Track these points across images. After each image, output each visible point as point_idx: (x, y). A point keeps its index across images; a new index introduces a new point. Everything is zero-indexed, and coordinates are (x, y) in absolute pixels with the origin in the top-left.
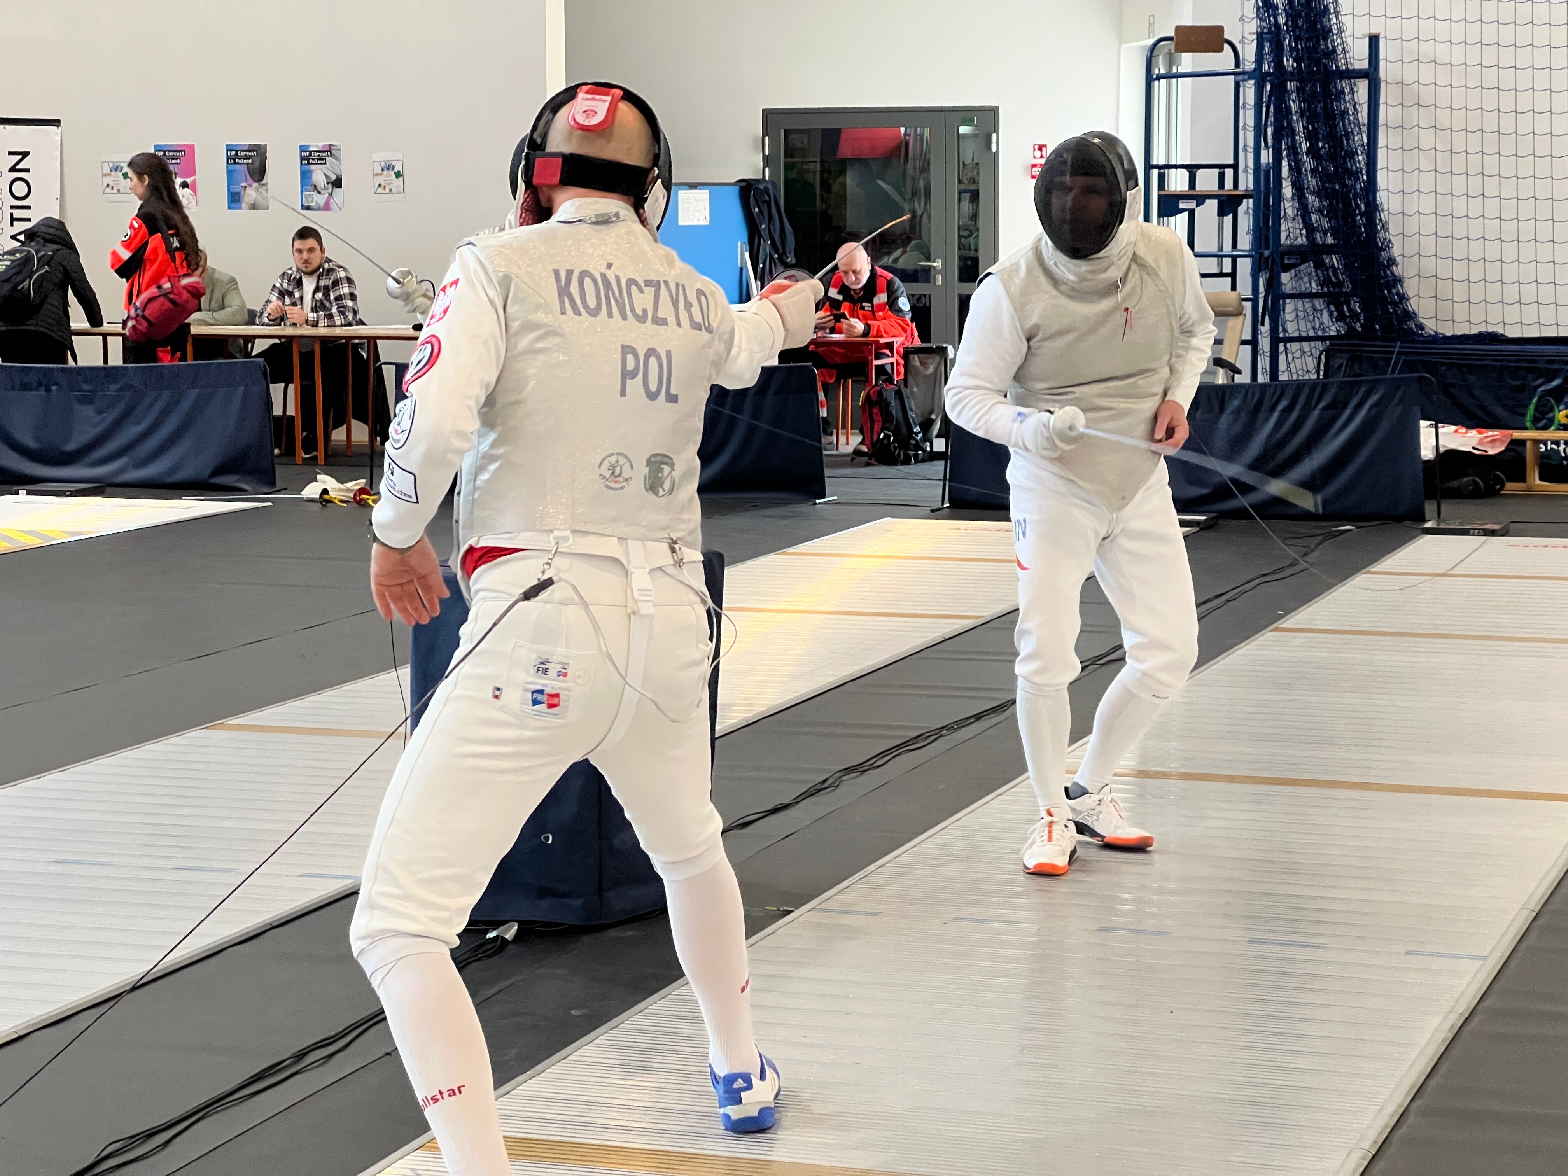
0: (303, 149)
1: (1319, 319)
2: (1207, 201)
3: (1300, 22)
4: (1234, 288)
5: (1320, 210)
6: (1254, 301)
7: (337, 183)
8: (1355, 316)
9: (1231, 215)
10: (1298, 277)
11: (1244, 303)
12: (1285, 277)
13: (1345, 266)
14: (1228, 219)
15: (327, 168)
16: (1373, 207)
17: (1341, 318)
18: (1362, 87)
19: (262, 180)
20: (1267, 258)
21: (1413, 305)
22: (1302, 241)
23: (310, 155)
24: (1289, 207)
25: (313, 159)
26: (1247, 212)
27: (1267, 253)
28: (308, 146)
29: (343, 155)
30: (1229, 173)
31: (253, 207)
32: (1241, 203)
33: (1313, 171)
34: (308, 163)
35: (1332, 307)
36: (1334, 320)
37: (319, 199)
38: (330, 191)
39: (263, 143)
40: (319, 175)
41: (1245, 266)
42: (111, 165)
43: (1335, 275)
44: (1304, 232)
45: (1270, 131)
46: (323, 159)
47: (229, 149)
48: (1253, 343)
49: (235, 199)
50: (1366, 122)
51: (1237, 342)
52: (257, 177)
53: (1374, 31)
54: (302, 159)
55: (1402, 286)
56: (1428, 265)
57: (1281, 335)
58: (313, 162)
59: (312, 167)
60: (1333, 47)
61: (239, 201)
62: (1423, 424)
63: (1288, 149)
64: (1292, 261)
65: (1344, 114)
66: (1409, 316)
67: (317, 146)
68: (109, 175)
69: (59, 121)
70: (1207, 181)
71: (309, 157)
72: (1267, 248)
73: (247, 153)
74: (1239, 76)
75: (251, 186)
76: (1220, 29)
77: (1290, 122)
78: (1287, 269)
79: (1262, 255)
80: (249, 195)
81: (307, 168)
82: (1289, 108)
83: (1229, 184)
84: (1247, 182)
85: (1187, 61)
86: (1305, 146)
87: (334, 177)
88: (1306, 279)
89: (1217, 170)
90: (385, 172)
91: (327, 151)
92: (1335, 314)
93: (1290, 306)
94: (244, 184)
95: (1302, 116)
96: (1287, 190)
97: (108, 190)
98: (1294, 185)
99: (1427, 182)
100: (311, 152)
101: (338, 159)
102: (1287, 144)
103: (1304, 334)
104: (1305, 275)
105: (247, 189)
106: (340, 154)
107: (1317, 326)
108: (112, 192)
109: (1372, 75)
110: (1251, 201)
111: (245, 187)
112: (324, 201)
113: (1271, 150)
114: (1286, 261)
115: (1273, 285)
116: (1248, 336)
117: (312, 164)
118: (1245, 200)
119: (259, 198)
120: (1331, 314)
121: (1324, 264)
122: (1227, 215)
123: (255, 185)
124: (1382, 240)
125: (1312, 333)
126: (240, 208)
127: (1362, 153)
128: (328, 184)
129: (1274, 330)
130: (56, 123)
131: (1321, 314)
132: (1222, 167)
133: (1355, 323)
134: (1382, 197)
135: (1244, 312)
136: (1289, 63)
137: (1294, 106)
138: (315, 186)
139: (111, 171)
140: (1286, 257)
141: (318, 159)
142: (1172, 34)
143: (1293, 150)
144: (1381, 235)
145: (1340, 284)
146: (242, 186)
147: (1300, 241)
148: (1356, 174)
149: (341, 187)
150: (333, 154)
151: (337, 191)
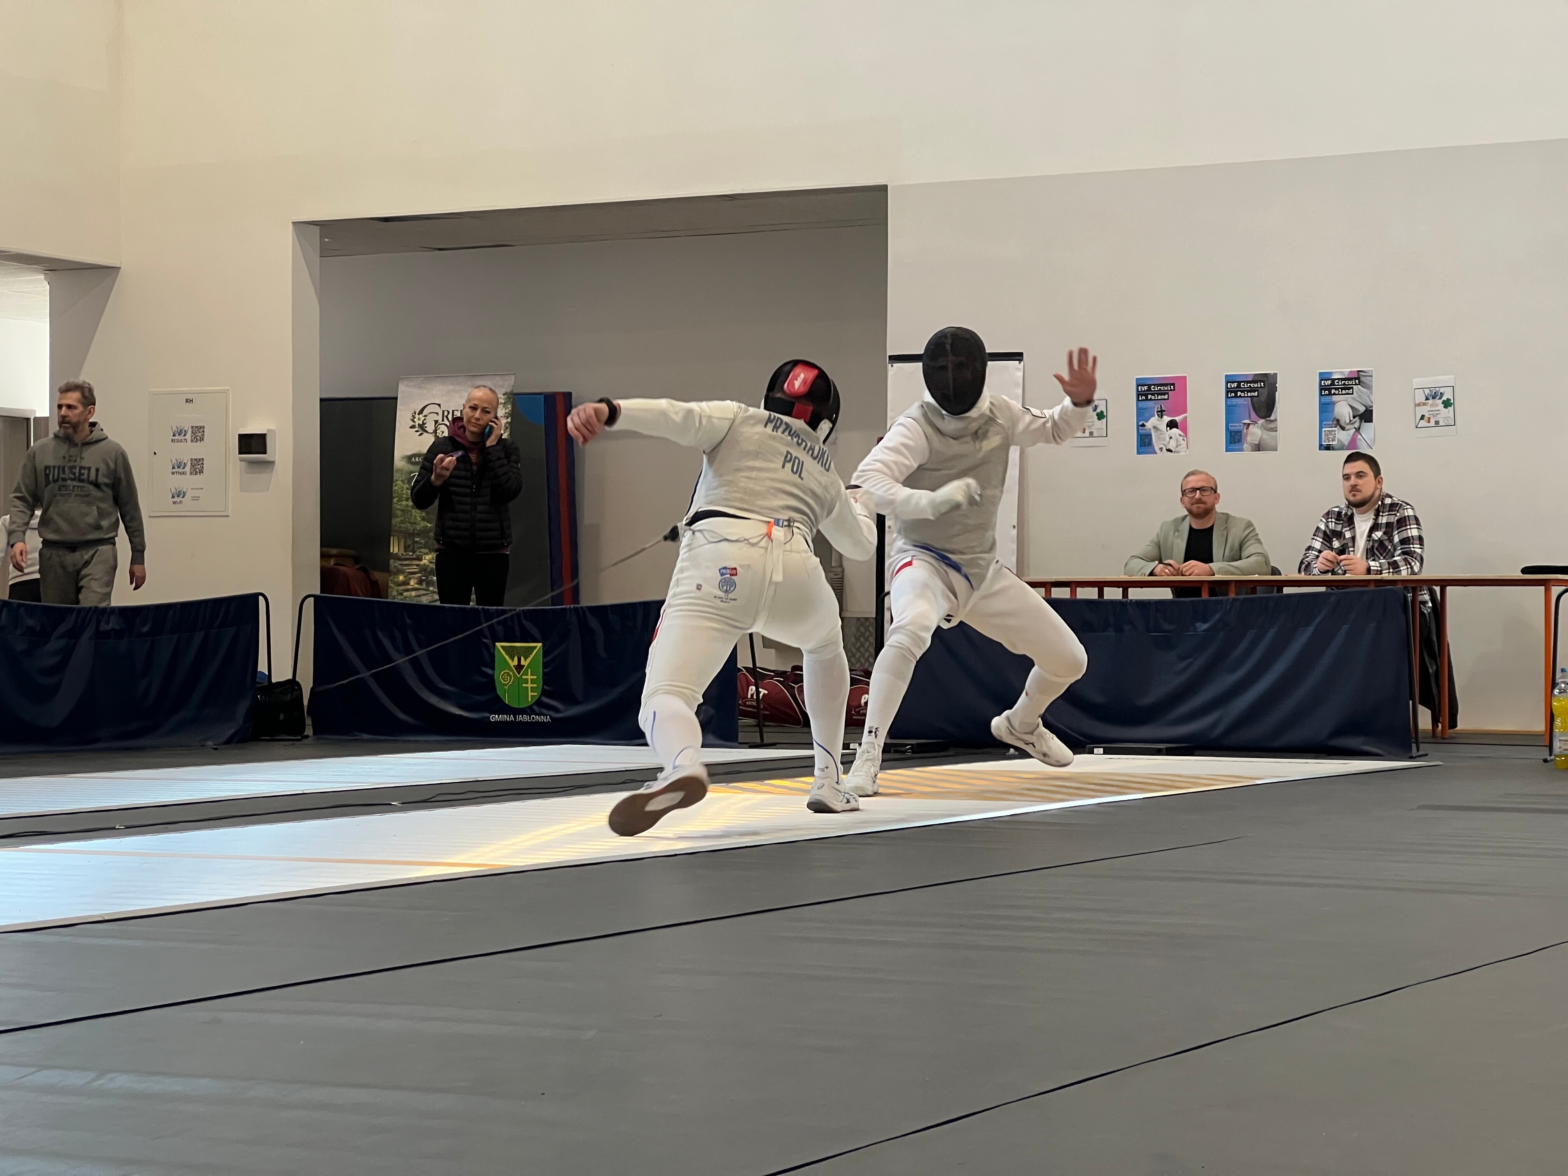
0: (1323, 377)
7: (1367, 416)
15: (1353, 399)
19: (1270, 416)
23: (1333, 384)
25: (1336, 389)
28: (1331, 373)
31: (1258, 448)
34: (1330, 394)
37: (1344, 436)
38: (1357, 425)
39: (1272, 372)
40: (1343, 408)
46: (1349, 389)
47: (1229, 380)
49: (1234, 439)
52: (1263, 414)
54: (1322, 388)
59: (1335, 398)
61: (1240, 441)
67: (1342, 373)
69: (1021, 354)
71: (1331, 387)
73: (1252, 385)
75: (1255, 423)
80: (1252, 434)
81: (1326, 399)
87: (1362, 409)
90: (1430, 401)
91: (1355, 379)
94: (1247, 421)
100: (1333, 380)
101: (1368, 387)
105: (1251, 426)
106: (1372, 382)
111: (1249, 424)
112: (1349, 438)
119: (1265, 436)
123: (1261, 421)
126: (1242, 450)
128: (1354, 417)
130: (1017, 356)
138: (1338, 421)
141: (1342, 389)
146: (1245, 424)
149: (1371, 421)
150: (1363, 382)
151: (1366, 426)
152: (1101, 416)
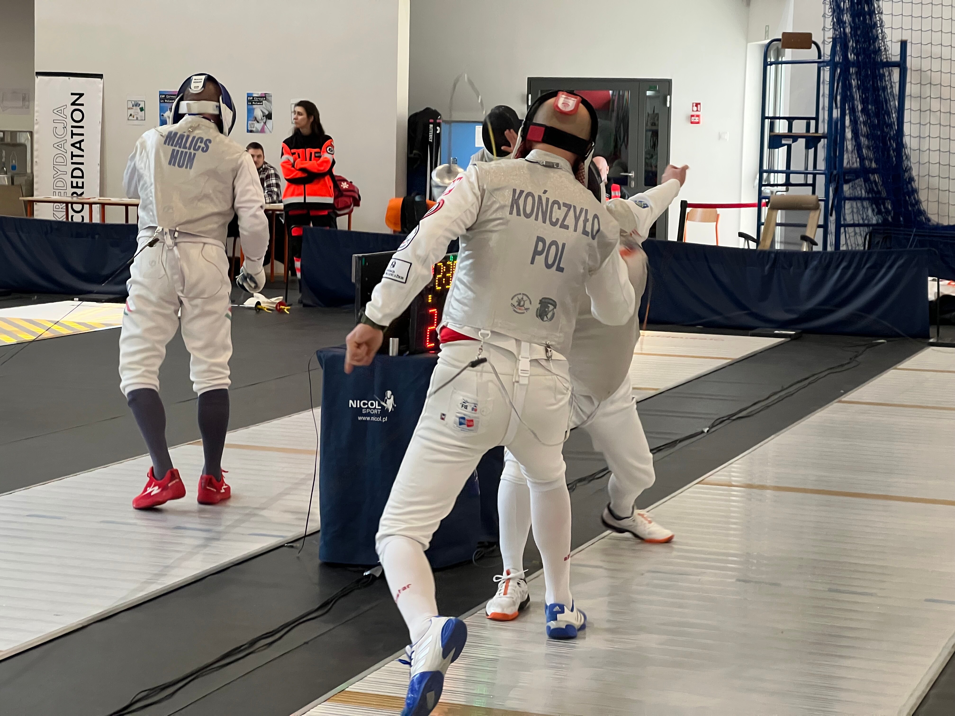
0: (249, 95)
1: (866, 213)
2: (800, 140)
3: (859, 32)
4: (814, 192)
5: (868, 147)
6: (826, 201)
7: (269, 116)
8: (888, 212)
9: (813, 149)
10: (854, 188)
11: (820, 202)
12: (846, 187)
13: (883, 181)
14: (812, 151)
15: (263, 107)
16: (901, 146)
17: (879, 212)
18: (896, 73)
20: (835, 176)
21: (924, 206)
22: (856, 165)
24: (849, 145)
25: (255, 102)
26: (824, 147)
27: (835, 172)
28: (252, 94)
29: (273, 99)
30: (813, 123)
32: (820, 141)
33: (865, 123)
34: (252, 104)
35: (874, 206)
36: (875, 214)
37: (258, 126)
38: (264, 121)
40: (258, 112)
41: (821, 180)
42: (133, 103)
43: (876, 185)
44: (858, 160)
45: (839, 98)
46: (261, 102)
48: (825, 227)
50: (897, 93)
51: (815, 226)
53: (904, 38)
54: (248, 101)
55: (917, 194)
56: (934, 182)
57: (842, 223)
58: (255, 103)
59: (254, 106)
60: (879, 47)
62: (930, 278)
63: (849, 108)
64: (850, 177)
65: (884, 89)
66: (921, 213)
67: (258, 94)
68: (132, 108)
69: (102, 75)
70: (799, 127)
71: (252, 101)
72: (835, 169)
74: (821, 64)
76: (810, 35)
77: (851, 93)
78: (847, 182)
79: (832, 173)
81: (251, 107)
82: (850, 85)
83: (812, 130)
84: (823, 128)
85: (789, 54)
86: (860, 108)
87: (267, 113)
88: (858, 189)
89: (805, 121)
91: (264, 97)
92: (876, 210)
93: (848, 205)
95: (859, 89)
96: (849, 134)
97: (131, 118)
98: (852, 131)
99: (935, 131)
100: (253, 97)
101: (270, 102)
102: (849, 106)
103: (857, 222)
104: (858, 186)
106: (271, 99)
107: (865, 217)
108: (133, 119)
109: (902, 65)
110: (826, 140)
112: (261, 127)
113: (839, 110)
114: (846, 178)
115: (838, 191)
116: (821, 222)
117: (254, 104)
118: (822, 140)
120: (873, 210)
121: (869, 179)
122: (811, 148)
124: (906, 166)
125: (861, 222)
127: (895, 112)
128: (263, 116)
129: (838, 220)
130: (100, 76)
131: (867, 210)
132: (808, 119)
133: (889, 216)
134: (906, 140)
135: (820, 208)
136: (851, 57)
137: (854, 83)
138: (256, 118)
139: (133, 106)
140: (847, 175)
141: (258, 102)
142: (780, 37)
143: (853, 110)
144: (905, 162)
145: (879, 192)
147: (855, 165)
148: (890, 126)
149: (271, 119)
150: (268, 99)
151: (269, 121)
152: (142, 109)
